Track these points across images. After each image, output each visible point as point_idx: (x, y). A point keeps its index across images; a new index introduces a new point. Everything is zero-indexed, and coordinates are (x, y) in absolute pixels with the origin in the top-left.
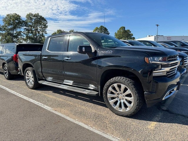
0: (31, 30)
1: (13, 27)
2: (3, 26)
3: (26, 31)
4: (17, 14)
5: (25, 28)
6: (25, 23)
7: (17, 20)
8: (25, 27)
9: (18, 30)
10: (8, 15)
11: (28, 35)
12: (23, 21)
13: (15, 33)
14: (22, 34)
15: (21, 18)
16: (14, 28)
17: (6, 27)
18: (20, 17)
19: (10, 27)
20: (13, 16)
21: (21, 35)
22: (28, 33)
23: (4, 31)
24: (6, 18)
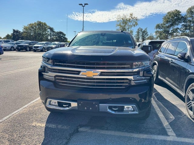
0: (190, 26)
1: (170, 25)
2: (162, 24)
3: (184, 27)
4: (178, 10)
5: (183, 25)
6: (184, 19)
7: (176, 16)
8: (183, 23)
9: (176, 27)
10: (168, 13)
11: (185, 31)
12: (182, 17)
13: (172, 30)
14: (179, 30)
15: (180, 14)
16: (172, 25)
17: (164, 25)
18: (180, 12)
19: (167, 25)
20: (173, 13)
21: (177, 32)
22: (186, 29)
23: (162, 28)
24: (167, 16)
